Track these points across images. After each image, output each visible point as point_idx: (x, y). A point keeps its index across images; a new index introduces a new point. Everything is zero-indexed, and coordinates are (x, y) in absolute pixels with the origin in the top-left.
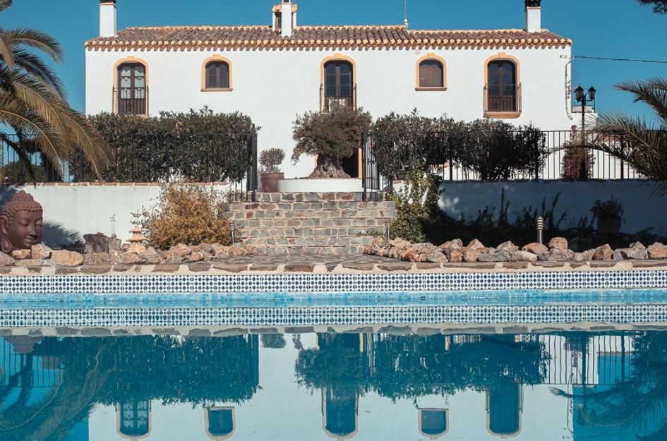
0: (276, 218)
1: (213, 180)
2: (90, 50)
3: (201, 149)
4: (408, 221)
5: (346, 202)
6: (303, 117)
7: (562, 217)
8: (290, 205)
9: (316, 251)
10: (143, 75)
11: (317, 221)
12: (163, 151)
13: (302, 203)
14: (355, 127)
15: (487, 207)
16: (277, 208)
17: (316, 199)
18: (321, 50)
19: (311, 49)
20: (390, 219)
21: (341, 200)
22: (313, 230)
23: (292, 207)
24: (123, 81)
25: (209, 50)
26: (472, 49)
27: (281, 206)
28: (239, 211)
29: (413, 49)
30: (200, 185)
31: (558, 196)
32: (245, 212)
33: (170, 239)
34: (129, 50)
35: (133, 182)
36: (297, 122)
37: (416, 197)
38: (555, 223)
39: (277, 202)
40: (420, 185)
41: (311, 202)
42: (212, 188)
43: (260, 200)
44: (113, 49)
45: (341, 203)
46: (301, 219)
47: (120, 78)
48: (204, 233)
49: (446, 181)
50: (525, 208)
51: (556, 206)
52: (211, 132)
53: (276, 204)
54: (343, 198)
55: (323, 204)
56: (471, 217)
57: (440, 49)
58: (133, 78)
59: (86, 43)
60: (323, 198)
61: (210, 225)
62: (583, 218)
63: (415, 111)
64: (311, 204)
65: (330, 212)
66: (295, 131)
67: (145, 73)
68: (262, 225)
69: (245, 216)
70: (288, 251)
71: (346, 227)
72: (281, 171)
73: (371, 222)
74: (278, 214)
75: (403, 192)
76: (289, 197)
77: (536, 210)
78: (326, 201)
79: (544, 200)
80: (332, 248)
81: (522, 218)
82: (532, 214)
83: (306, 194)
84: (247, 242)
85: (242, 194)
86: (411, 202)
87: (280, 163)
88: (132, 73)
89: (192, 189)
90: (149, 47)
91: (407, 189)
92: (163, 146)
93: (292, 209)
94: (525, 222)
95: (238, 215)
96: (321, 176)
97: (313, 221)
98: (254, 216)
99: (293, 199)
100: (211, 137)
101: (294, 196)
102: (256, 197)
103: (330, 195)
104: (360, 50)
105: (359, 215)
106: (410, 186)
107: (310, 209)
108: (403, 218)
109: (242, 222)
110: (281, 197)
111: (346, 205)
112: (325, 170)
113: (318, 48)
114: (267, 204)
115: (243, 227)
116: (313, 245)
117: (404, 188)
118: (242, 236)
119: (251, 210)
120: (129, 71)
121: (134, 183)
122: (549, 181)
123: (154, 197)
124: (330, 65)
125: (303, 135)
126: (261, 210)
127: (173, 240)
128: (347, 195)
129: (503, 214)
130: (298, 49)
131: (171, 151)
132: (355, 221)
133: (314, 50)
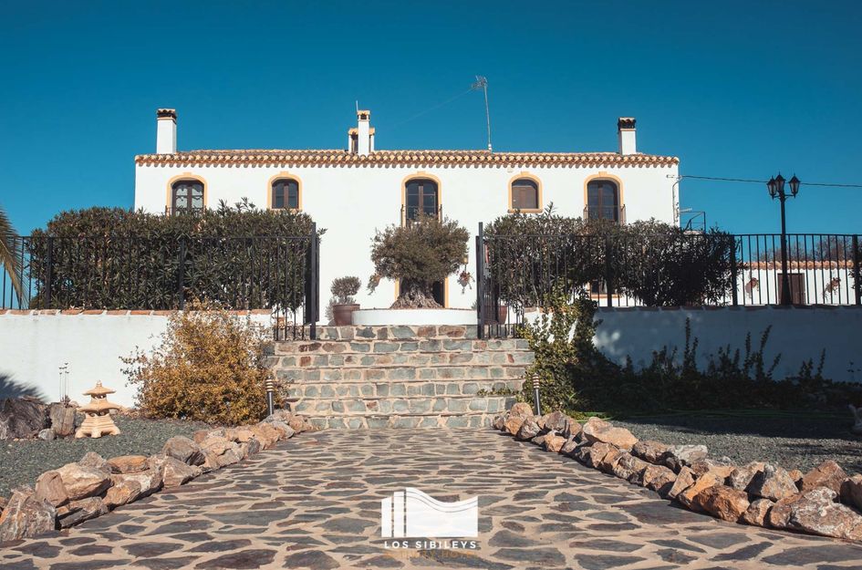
0: (346, 365)
1: (252, 307)
2: (140, 165)
3: (233, 260)
4: (552, 369)
5: (454, 341)
6: (384, 232)
7: (776, 362)
8: (369, 345)
9: (412, 424)
10: (201, 194)
11: (412, 370)
12: (176, 262)
13: (387, 341)
14: (448, 245)
15: (665, 347)
16: (349, 349)
17: (408, 335)
18: (402, 167)
19: (391, 166)
20: (525, 366)
21: (447, 337)
22: (407, 385)
23: (372, 348)
24: (178, 201)
25: (276, 166)
26: (570, 167)
27: (354, 346)
28: (289, 354)
29: (505, 167)
30: (230, 314)
31: (768, 331)
32: (299, 356)
33: (173, 401)
34: (185, 166)
35: (129, 309)
36: (377, 239)
37: (559, 331)
38: (765, 370)
39: (349, 341)
40: (564, 314)
41: (400, 340)
42: (248, 318)
43: (322, 337)
44: (168, 165)
45: (446, 342)
46: (386, 368)
47: (175, 198)
48: (227, 392)
49: (603, 308)
50: (721, 348)
51: (767, 344)
52: (250, 235)
53: (347, 344)
54: (449, 334)
55: (419, 344)
56: (642, 362)
57: (534, 167)
58: (190, 197)
59: (137, 158)
60: (419, 335)
61: (238, 380)
62: (807, 363)
63: (551, 207)
64: (400, 343)
65: (431, 355)
66: (374, 251)
67: (203, 192)
68: (324, 377)
69: (298, 362)
70: (365, 424)
71: (459, 380)
72: (356, 303)
73: (496, 372)
74: (349, 359)
75: (541, 325)
76: (367, 333)
77: (738, 350)
78: (423, 339)
79: (749, 337)
80: (439, 418)
81: (718, 365)
82: (731, 356)
83: (393, 328)
84: (297, 408)
85: (295, 328)
86: (551, 339)
87: (356, 293)
88: (190, 192)
89: (217, 321)
90: (208, 162)
91: (545, 320)
92: (175, 255)
93: (371, 351)
94: (722, 369)
95: (288, 362)
96: (407, 306)
97: (405, 371)
98: (312, 363)
99: (374, 336)
100: (249, 242)
101: (375, 332)
102: (317, 333)
103: (429, 330)
104: (446, 167)
105: (476, 360)
106: (550, 316)
107: (399, 351)
108: (544, 364)
109: (292, 373)
110: (355, 332)
111: (454, 346)
112: (412, 299)
113: (398, 166)
114: (333, 343)
115: (292, 382)
116: (407, 412)
117: (541, 319)
118: (291, 397)
119: (308, 352)
120: (185, 190)
121: (129, 311)
122: (752, 308)
123: (157, 334)
124: (412, 185)
125: (384, 255)
126: (324, 352)
127: (178, 403)
128: (455, 330)
129: (689, 359)
130: (376, 165)
131: (188, 262)
132: (472, 371)
133: (394, 167)
